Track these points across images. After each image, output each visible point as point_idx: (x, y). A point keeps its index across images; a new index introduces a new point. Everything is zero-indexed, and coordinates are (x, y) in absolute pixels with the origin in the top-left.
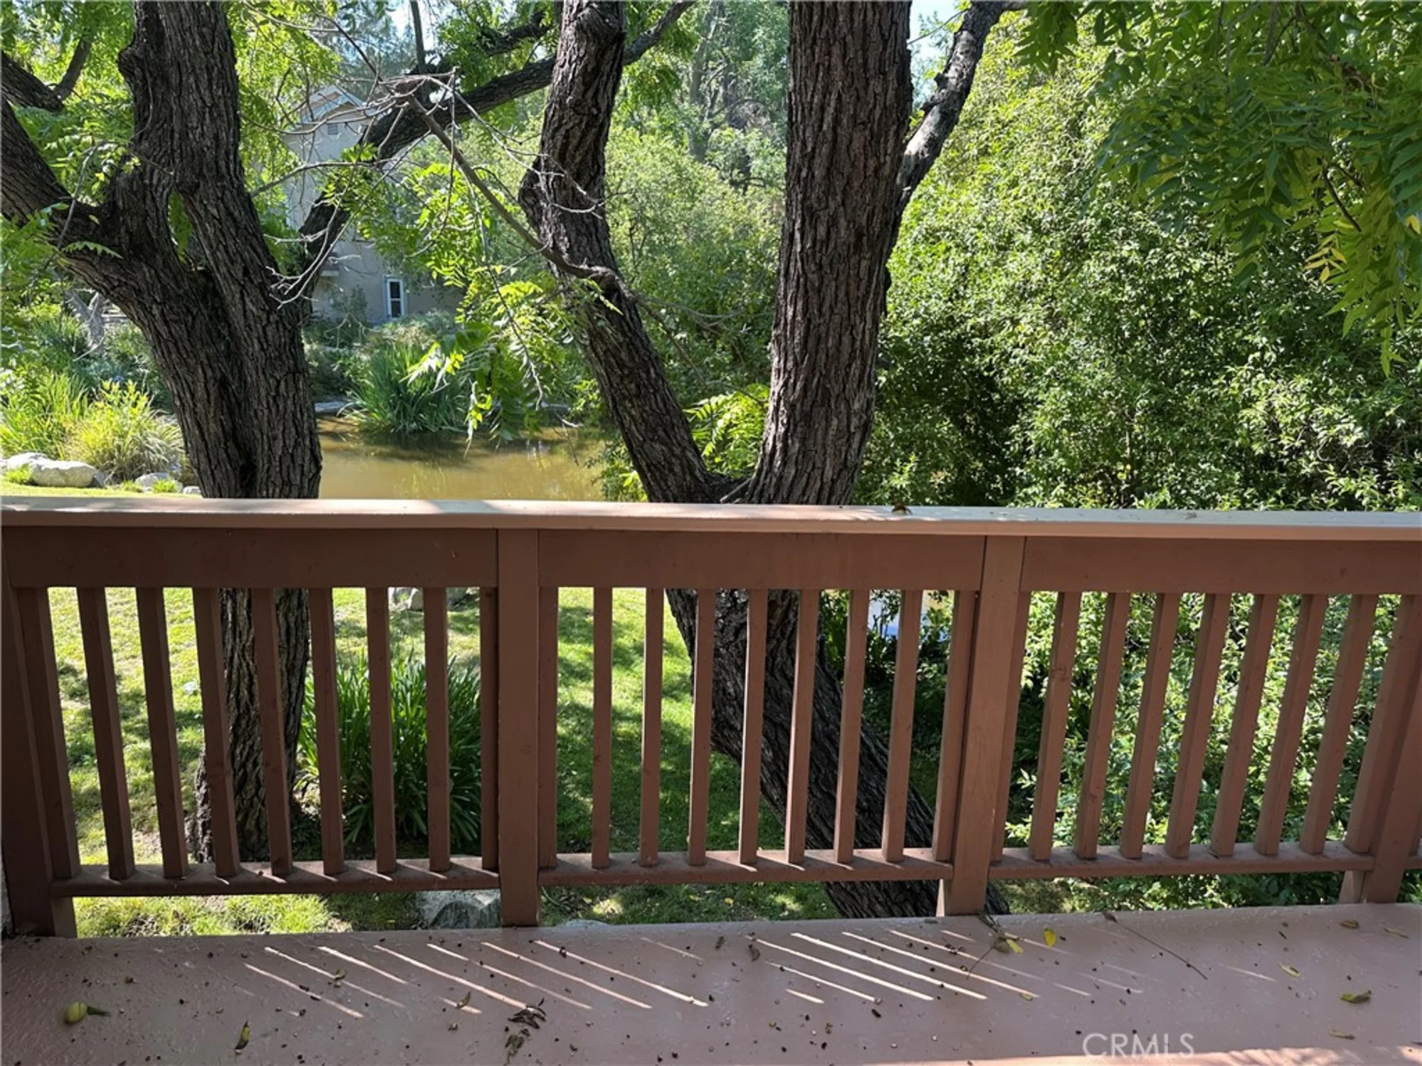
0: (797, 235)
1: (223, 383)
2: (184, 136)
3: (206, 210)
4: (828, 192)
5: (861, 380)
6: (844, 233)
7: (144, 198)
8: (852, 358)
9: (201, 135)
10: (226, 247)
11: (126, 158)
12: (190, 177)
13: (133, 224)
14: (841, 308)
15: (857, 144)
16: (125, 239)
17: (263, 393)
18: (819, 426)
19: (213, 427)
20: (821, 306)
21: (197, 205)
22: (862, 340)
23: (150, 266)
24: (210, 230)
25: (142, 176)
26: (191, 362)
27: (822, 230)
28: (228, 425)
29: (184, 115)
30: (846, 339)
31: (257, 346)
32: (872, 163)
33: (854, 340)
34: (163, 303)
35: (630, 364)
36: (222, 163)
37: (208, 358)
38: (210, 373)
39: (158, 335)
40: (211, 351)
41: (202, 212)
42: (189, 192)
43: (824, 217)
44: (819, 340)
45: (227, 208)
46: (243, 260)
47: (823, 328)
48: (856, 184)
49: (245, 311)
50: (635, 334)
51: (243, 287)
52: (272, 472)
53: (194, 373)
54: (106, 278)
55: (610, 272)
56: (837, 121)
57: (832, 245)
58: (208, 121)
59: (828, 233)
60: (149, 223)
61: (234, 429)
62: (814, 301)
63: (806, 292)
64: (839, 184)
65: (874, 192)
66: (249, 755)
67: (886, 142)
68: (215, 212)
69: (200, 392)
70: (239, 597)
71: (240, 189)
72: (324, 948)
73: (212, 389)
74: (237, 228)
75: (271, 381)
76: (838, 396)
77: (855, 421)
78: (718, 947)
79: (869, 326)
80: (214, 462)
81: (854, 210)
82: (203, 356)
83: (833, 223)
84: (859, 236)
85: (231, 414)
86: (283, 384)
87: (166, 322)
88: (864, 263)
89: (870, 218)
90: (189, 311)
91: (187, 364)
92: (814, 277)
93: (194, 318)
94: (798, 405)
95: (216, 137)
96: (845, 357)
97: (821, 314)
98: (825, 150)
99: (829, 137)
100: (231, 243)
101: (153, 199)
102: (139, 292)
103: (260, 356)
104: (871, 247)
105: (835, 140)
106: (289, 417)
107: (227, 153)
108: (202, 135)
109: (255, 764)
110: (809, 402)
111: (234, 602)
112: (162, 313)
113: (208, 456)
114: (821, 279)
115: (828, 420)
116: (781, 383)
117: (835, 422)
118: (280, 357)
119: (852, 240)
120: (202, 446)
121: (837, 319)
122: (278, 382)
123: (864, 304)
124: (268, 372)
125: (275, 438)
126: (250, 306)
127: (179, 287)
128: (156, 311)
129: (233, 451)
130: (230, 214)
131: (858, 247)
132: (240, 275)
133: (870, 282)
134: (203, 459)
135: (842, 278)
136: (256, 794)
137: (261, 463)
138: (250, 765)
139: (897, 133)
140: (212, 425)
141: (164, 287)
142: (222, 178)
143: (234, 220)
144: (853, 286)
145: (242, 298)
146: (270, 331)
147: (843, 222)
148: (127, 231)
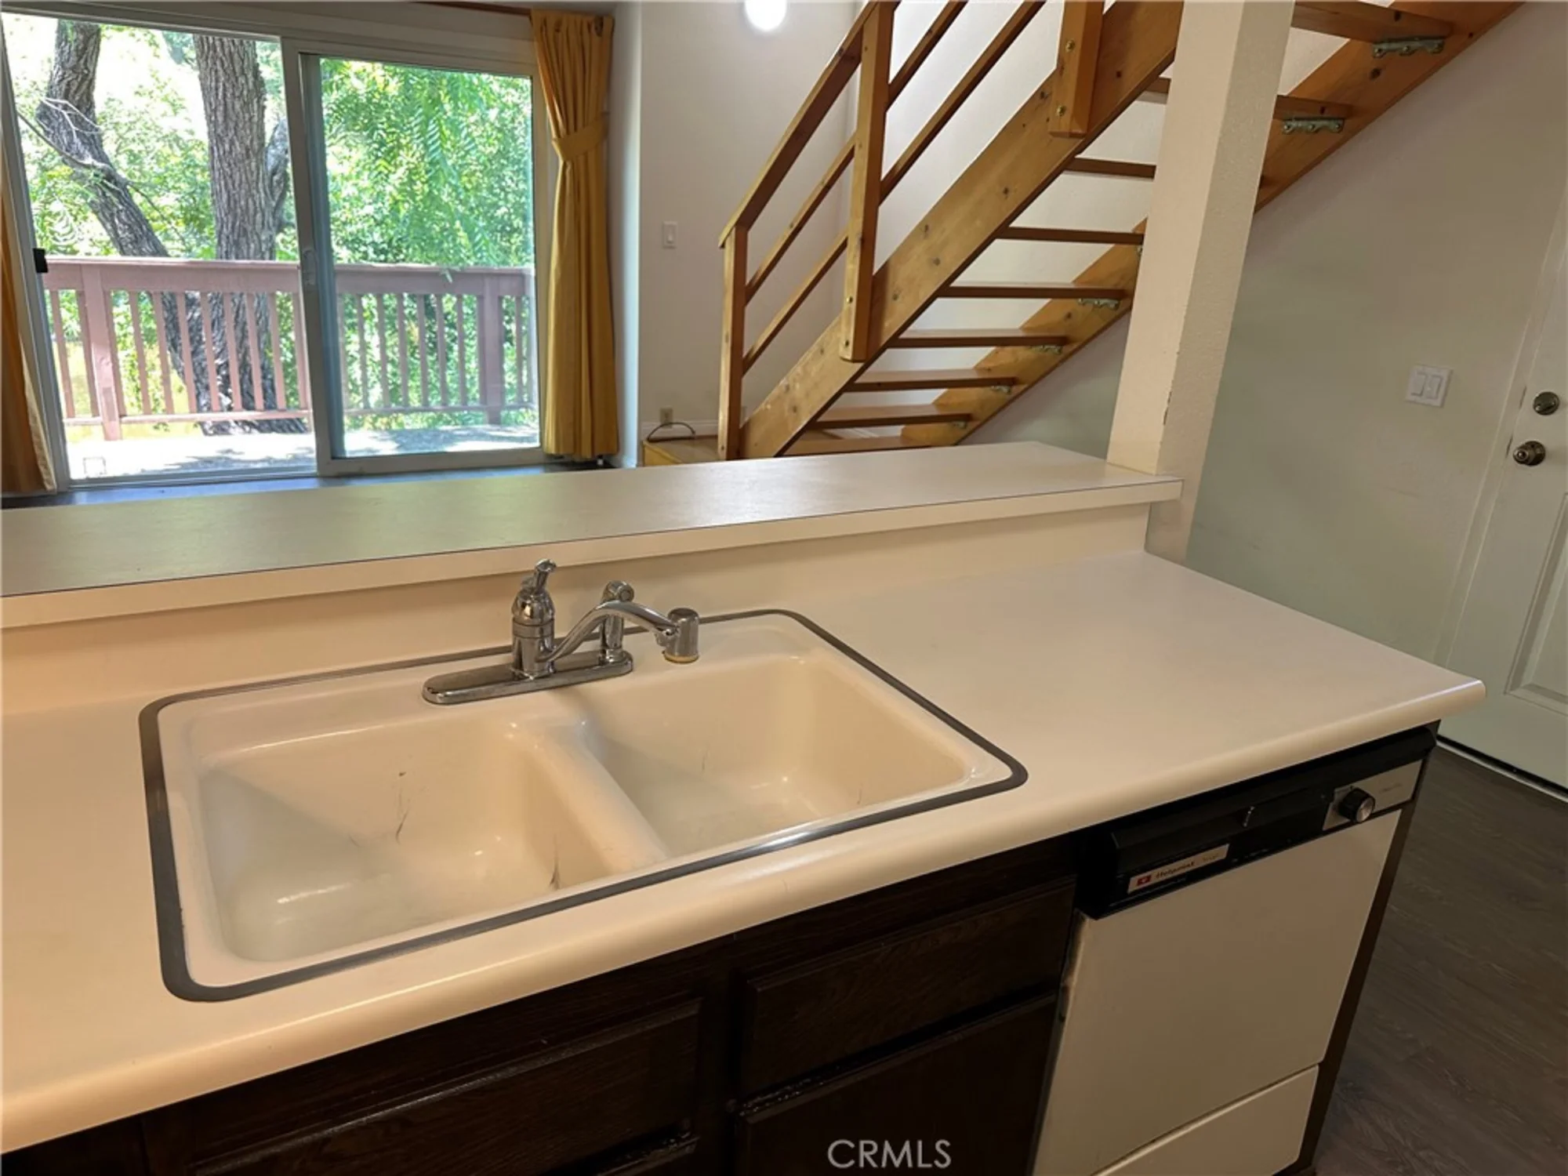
0: (215, 148)
4: (226, 128)
5: (263, 224)
6: (238, 148)
15: (237, 106)
20: (233, 185)
22: (260, 203)
27: (227, 147)
30: (250, 202)
32: (247, 116)
33: (255, 203)
43: (227, 140)
44: (235, 202)
47: (237, 196)
48: (241, 125)
50: (131, 206)
56: (225, 95)
57: (234, 154)
59: (230, 148)
62: (230, 182)
63: (225, 177)
64: (232, 125)
65: (251, 130)
67: (253, 106)
76: (251, 232)
77: (264, 247)
79: (263, 195)
81: (242, 138)
83: (232, 143)
84: (247, 150)
88: (253, 164)
89: (252, 141)
92: (227, 170)
94: (231, 237)
96: (251, 211)
97: (234, 188)
98: (221, 108)
99: (222, 102)
104: (256, 155)
105: (225, 105)
110: (236, 235)
114: (231, 170)
115: (248, 244)
117: (252, 246)
119: (244, 152)
121: (243, 191)
123: (257, 183)
131: (248, 157)
133: (258, 174)
135: (242, 170)
139: (258, 102)
144: (249, 176)
147: (237, 143)
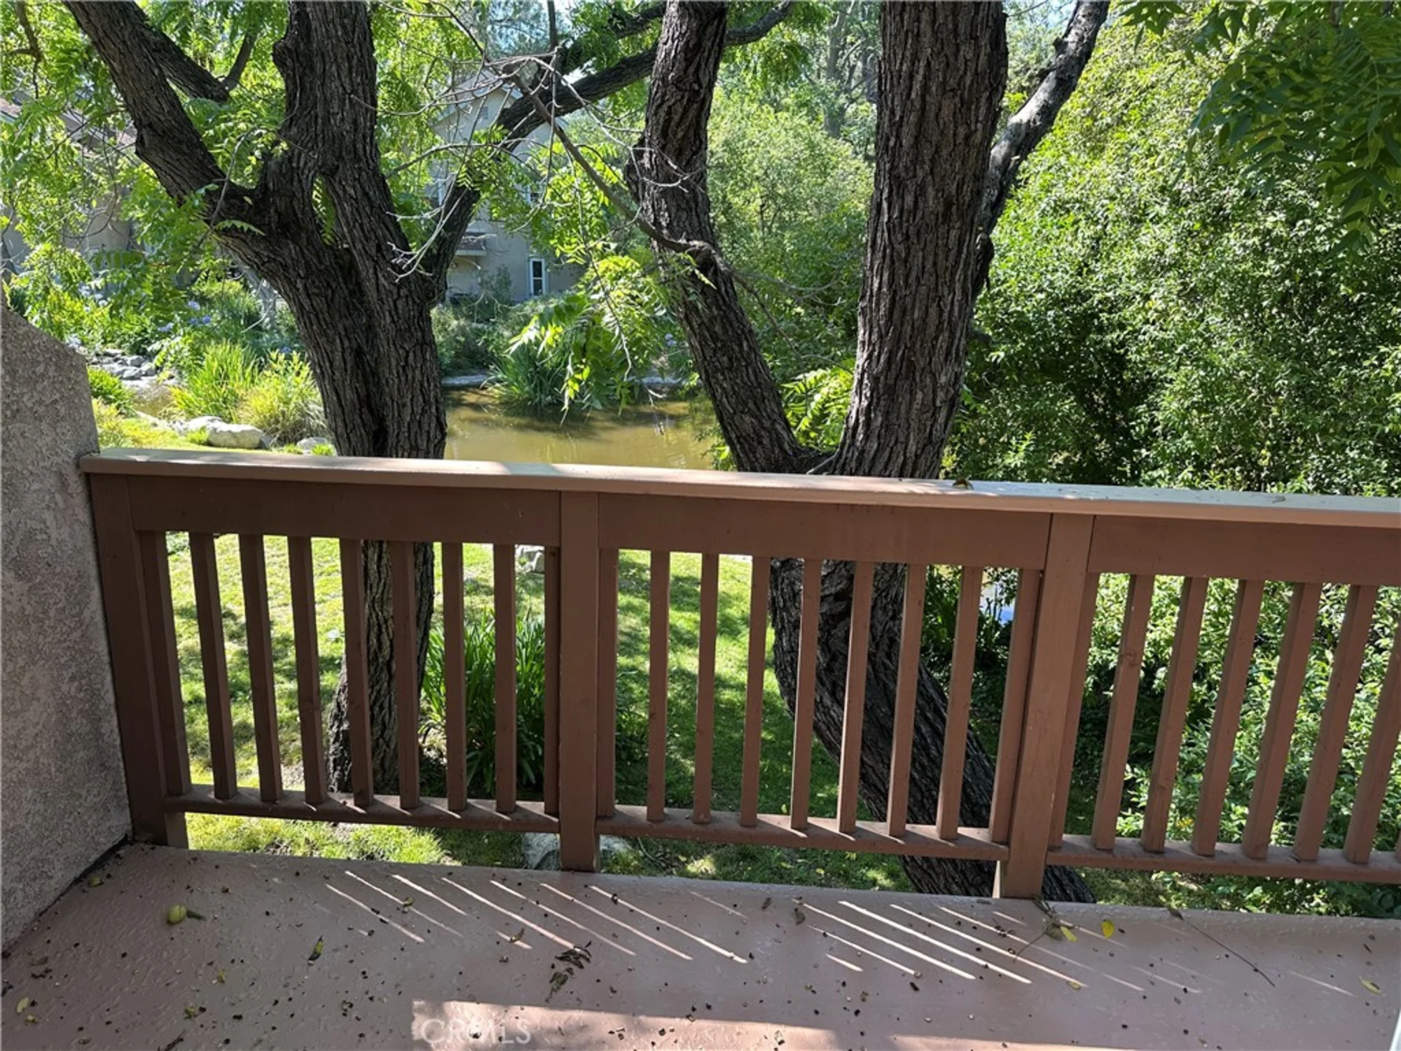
0: (885, 205)
1: (359, 353)
2: (326, 121)
3: (345, 191)
4: (916, 161)
5: (948, 353)
6: (932, 202)
7: (292, 181)
8: (939, 330)
9: (340, 122)
10: (361, 225)
11: (276, 143)
12: (331, 160)
13: (281, 204)
14: (928, 279)
15: (946, 112)
16: (275, 218)
17: (394, 363)
18: (903, 399)
19: (349, 395)
20: (907, 277)
21: (336, 185)
22: (950, 312)
23: (296, 243)
24: (348, 209)
25: (290, 160)
26: (331, 332)
27: (909, 200)
28: (363, 392)
29: (327, 102)
30: (933, 311)
31: (388, 320)
32: (962, 131)
33: (941, 312)
34: (306, 278)
35: (722, 337)
36: (359, 146)
37: (345, 329)
38: (346, 343)
39: (301, 307)
40: (348, 323)
41: (341, 193)
42: (330, 174)
43: (911, 186)
44: (904, 312)
45: (363, 189)
46: (377, 238)
47: (908, 299)
48: (944, 153)
49: (378, 285)
50: (729, 307)
51: (376, 262)
52: (401, 437)
53: (332, 343)
54: (257, 254)
55: (707, 246)
56: (925, 89)
57: (919, 215)
58: (347, 107)
59: (916, 202)
60: (295, 203)
61: (368, 396)
62: (900, 272)
63: (893, 262)
64: (927, 152)
65: (964, 161)
66: (376, 699)
67: (977, 109)
68: (352, 192)
69: (338, 361)
70: (370, 552)
71: (376, 171)
72: (397, 877)
73: (349, 358)
74: (372, 207)
75: (401, 351)
76: (923, 369)
77: (941, 395)
78: (764, 908)
79: (958, 297)
80: (350, 426)
81: (943, 178)
82: (340, 327)
83: (921, 191)
84: (948, 205)
85: (366, 382)
86: (411, 354)
87: (308, 296)
89: (959, 187)
90: (329, 285)
91: (326, 335)
92: (901, 248)
93: (333, 292)
94: (882, 378)
95: (355, 122)
96: (932, 329)
97: (907, 285)
98: (913, 118)
99: (918, 105)
100: (366, 221)
101: (300, 181)
102: (285, 267)
103: (391, 327)
104: (961, 216)
105: (923, 108)
106: (417, 385)
107: (364, 137)
108: (342, 120)
109: (382, 708)
110: (893, 373)
111: (366, 556)
112: (305, 287)
113: (344, 420)
114: (908, 249)
115: (912, 393)
116: (865, 355)
117: (919, 396)
118: (409, 329)
119: (941, 209)
120: (339, 411)
121: (923, 289)
122: (408, 352)
123: (953, 275)
124: (398, 343)
125: (404, 405)
126: (382, 280)
127: (321, 262)
128: (300, 285)
129: (367, 416)
130: (366, 194)
131: (947, 216)
132: (374, 251)
133: (960, 252)
134: (340, 424)
135: (930, 247)
136: (382, 736)
137: (392, 428)
138: (377, 709)
139: (989, 99)
140: (348, 391)
141: (307, 263)
142: (359, 160)
143: (369, 199)
144: (941, 257)
145: (375, 273)
146: (400, 304)
147: (931, 191)
148: (276, 211)
